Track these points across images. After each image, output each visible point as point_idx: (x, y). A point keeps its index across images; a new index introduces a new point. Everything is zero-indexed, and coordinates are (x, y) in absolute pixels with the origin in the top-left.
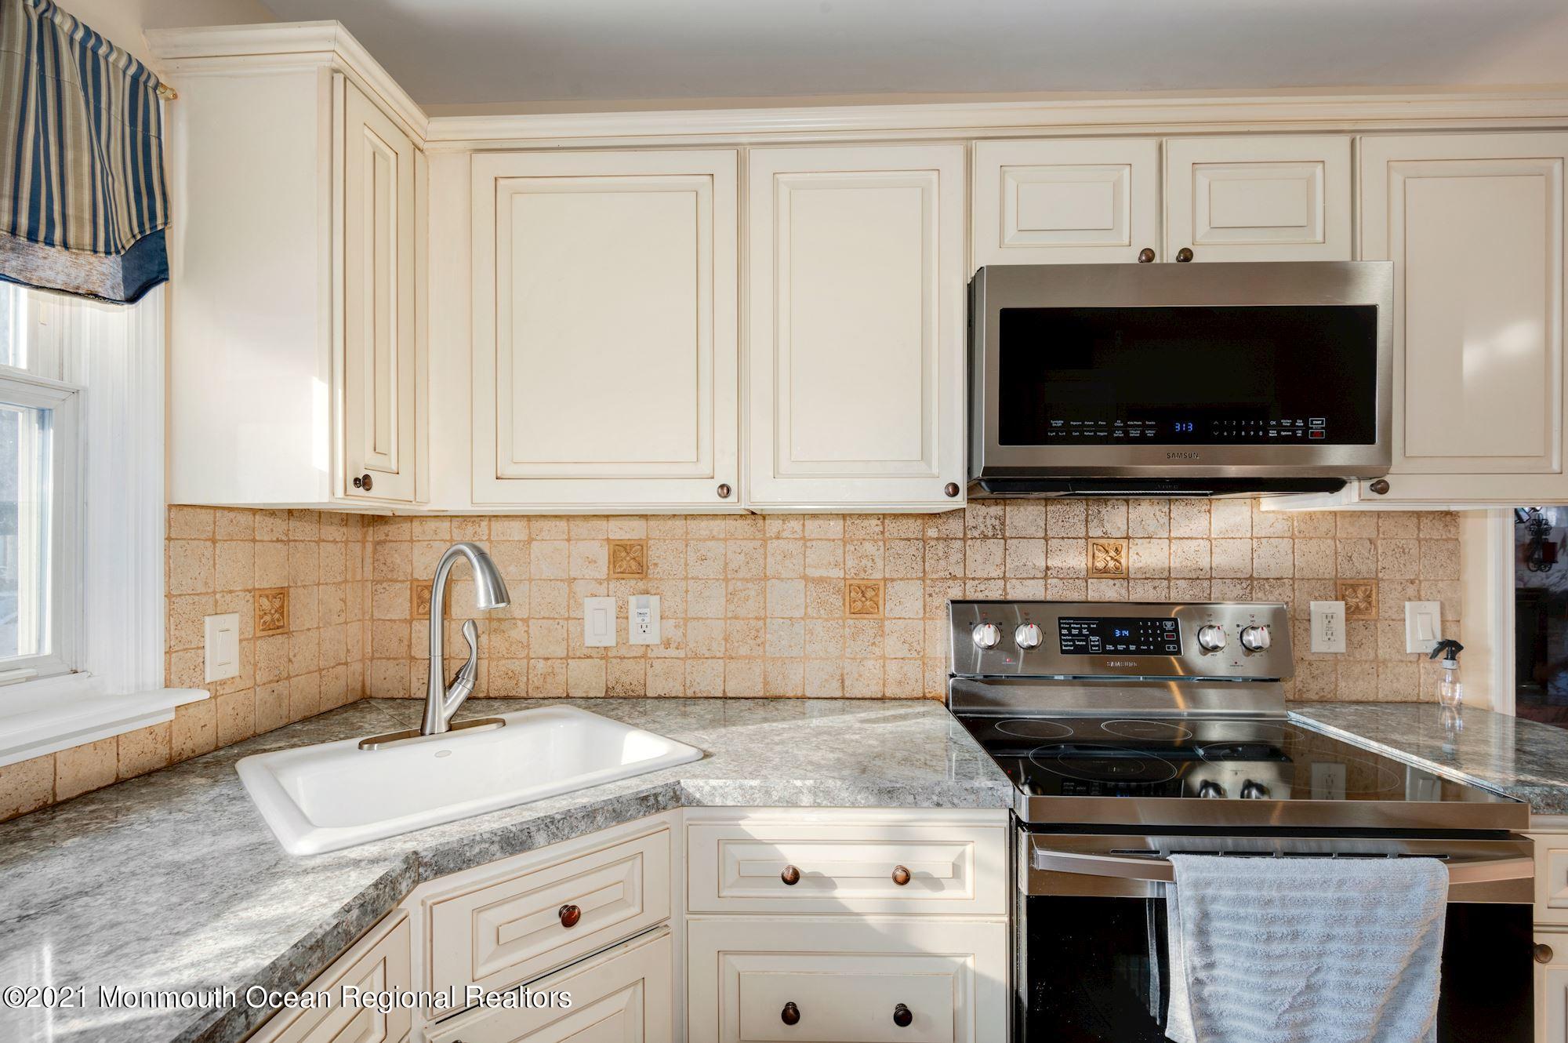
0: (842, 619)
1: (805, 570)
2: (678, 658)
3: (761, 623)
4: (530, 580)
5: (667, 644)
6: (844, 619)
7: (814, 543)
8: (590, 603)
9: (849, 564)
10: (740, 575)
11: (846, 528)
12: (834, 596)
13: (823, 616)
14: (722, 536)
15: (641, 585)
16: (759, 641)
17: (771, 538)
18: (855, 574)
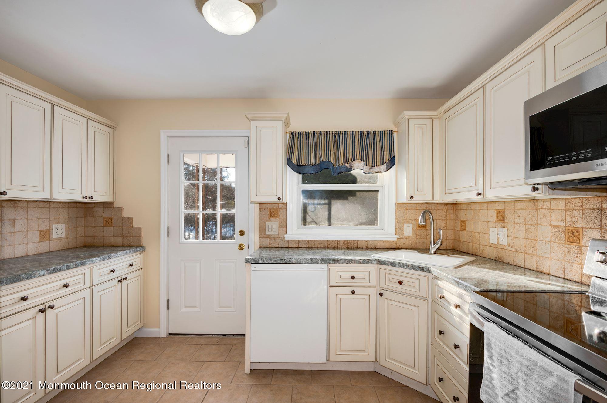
0: (564, 244)
1: (551, 222)
2: (512, 251)
3: (536, 242)
4: (480, 221)
5: (509, 245)
6: (565, 244)
7: (553, 211)
8: (491, 229)
9: (568, 220)
10: (529, 223)
11: (566, 204)
12: (561, 234)
13: (557, 242)
14: (524, 208)
15: (503, 224)
16: (535, 249)
17: (539, 209)
18: (570, 225)
